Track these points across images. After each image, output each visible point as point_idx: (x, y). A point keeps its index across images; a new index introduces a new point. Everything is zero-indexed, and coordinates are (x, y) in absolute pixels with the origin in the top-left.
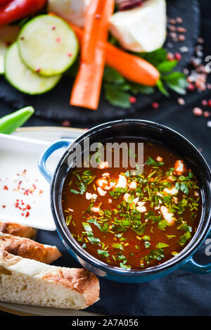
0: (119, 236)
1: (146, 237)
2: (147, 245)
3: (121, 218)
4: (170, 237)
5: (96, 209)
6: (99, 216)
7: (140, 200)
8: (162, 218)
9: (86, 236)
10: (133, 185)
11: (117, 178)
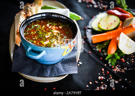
0: (35, 32)
1: (36, 38)
2: (34, 38)
3: (42, 32)
4: (38, 44)
5: (44, 27)
6: (41, 27)
7: (50, 36)
8: (44, 42)
9: (34, 25)
10: (55, 34)
11: (57, 30)
